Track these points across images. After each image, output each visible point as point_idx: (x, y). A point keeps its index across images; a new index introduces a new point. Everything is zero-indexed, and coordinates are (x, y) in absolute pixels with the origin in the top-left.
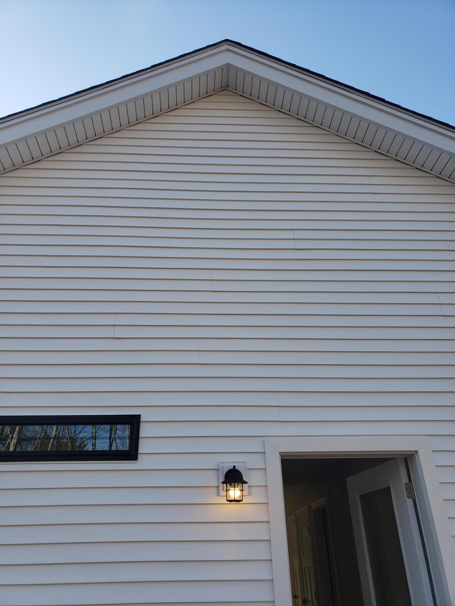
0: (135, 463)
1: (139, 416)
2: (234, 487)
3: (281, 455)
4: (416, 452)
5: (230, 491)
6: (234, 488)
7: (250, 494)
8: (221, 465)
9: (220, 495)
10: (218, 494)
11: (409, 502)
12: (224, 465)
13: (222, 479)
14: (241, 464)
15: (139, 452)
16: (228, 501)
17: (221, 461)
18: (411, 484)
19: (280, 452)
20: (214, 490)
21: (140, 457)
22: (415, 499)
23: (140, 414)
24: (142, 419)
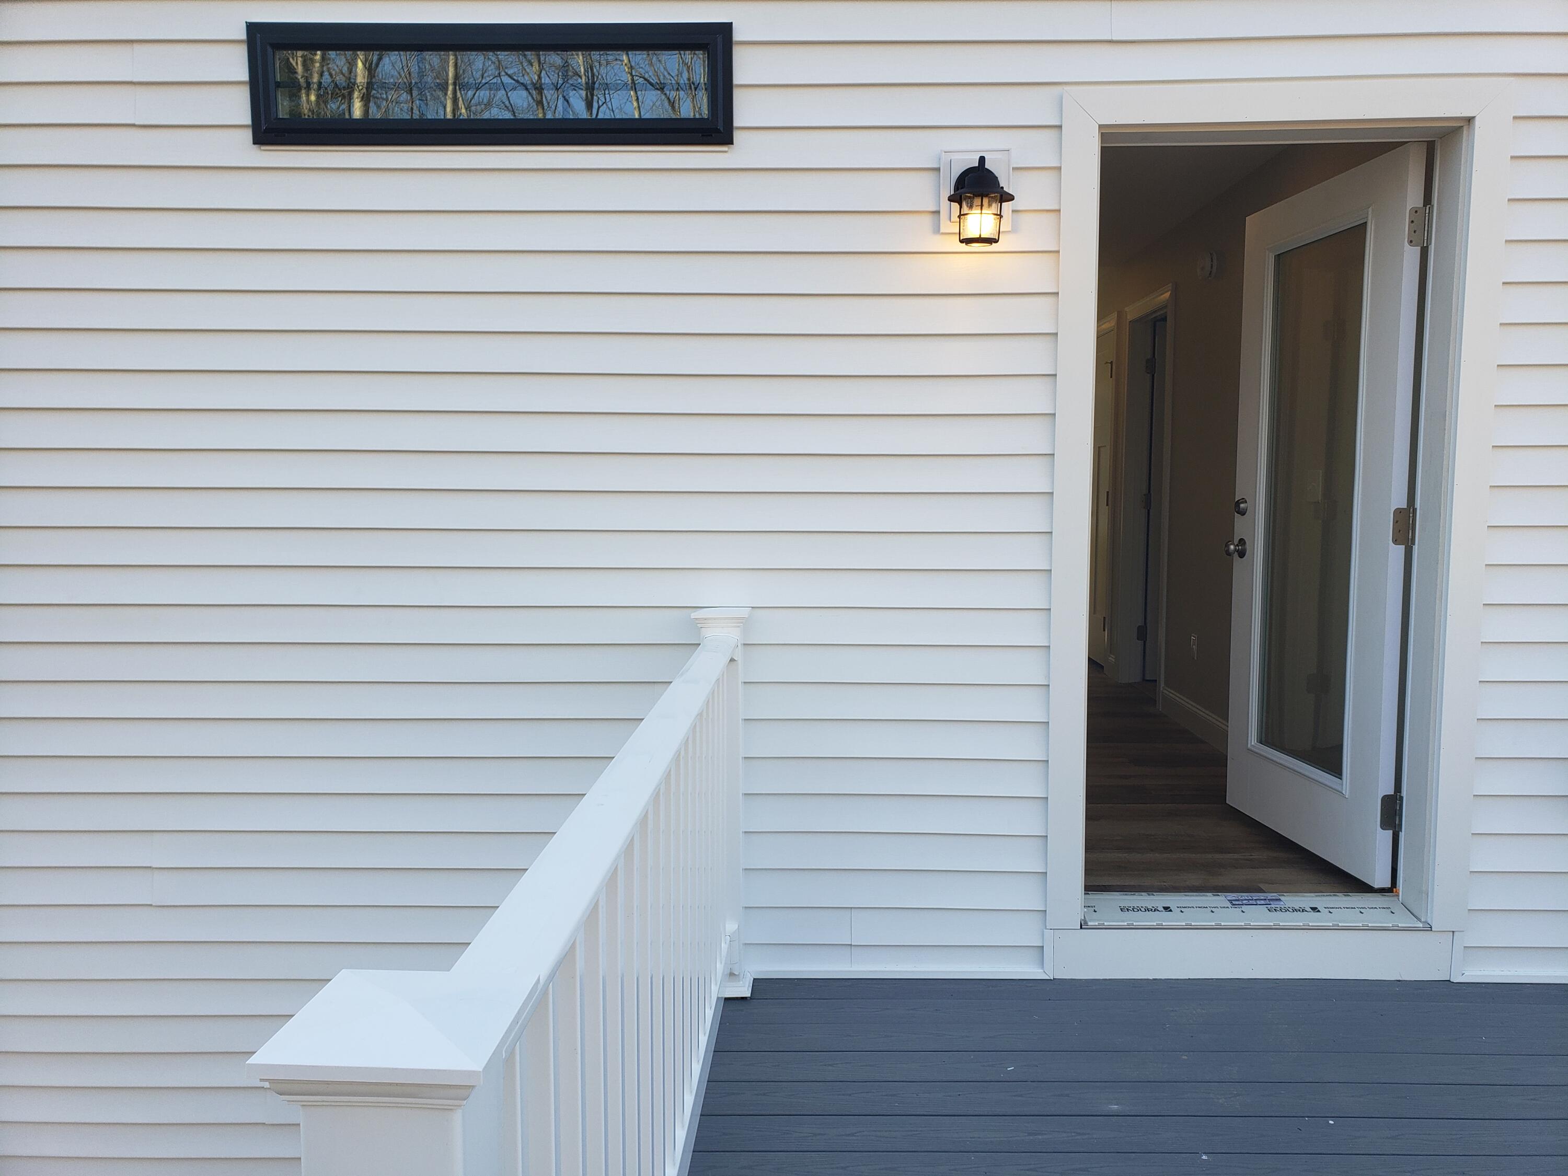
0: (725, 152)
1: (727, 28)
2: (980, 207)
3: (1102, 133)
4: (1470, 120)
5: (968, 216)
6: (981, 209)
7: (1014, 230)
8: (945, 158)
9: (942, 231)
10: (937, 230)
11: (1411, 255)
12: (955, 157)
13: (948, 190)
14: (998, 156)
15: (736, 123)
16: (962, 241)
17: (948, 149)
18: (1427, 211)
19: (1100, 124)
20: (927, 220)
21: (737, 136)
22: (1427, 247)
23: (730, 21)
24: (737, 36)
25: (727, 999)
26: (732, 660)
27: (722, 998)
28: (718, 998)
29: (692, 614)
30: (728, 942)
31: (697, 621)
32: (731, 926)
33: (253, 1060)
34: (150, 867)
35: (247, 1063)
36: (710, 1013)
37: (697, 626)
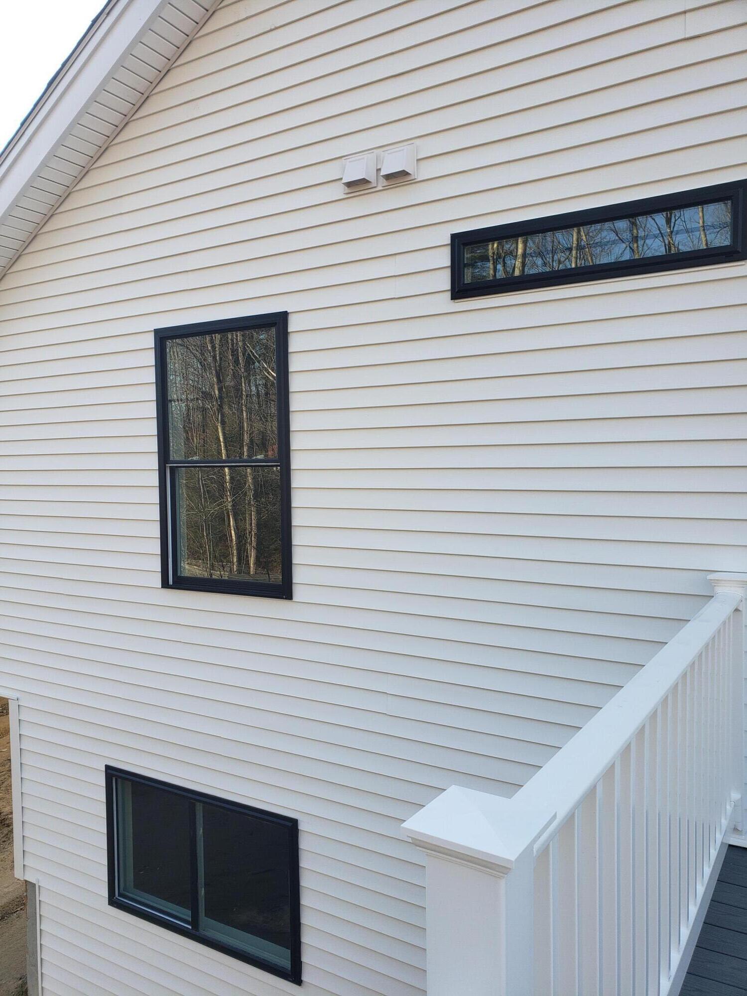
25: (730, 846)
26: (737, 610)
27: (726, 844)
28: (722, 843)
29: (708, 576)
30: (733, 806)
31: (712, 581)
32: (735, 796)
33: (404, 825)
34: (386, 693)
35: (402, 825)
36: (714, 853)
37: (712, 584)
